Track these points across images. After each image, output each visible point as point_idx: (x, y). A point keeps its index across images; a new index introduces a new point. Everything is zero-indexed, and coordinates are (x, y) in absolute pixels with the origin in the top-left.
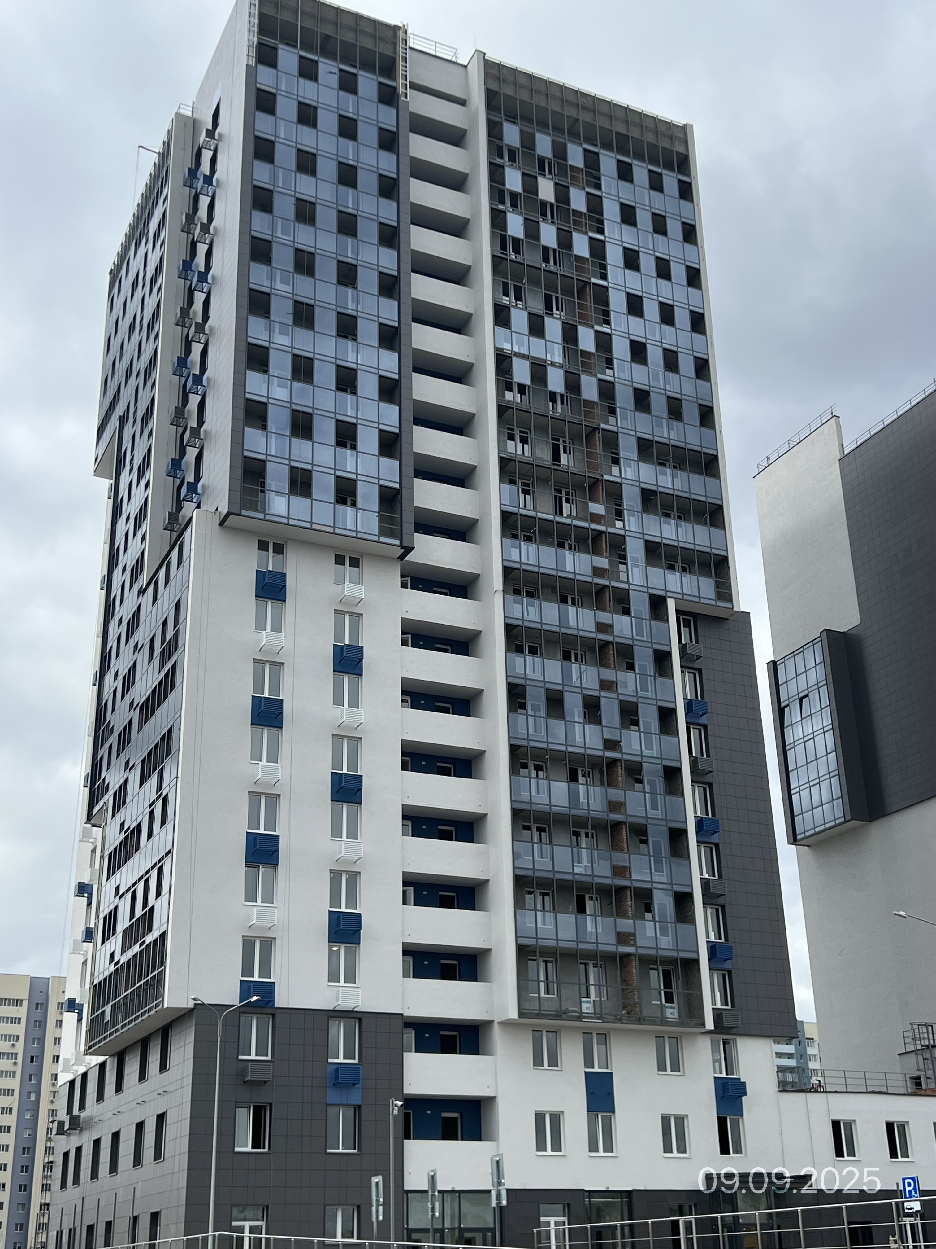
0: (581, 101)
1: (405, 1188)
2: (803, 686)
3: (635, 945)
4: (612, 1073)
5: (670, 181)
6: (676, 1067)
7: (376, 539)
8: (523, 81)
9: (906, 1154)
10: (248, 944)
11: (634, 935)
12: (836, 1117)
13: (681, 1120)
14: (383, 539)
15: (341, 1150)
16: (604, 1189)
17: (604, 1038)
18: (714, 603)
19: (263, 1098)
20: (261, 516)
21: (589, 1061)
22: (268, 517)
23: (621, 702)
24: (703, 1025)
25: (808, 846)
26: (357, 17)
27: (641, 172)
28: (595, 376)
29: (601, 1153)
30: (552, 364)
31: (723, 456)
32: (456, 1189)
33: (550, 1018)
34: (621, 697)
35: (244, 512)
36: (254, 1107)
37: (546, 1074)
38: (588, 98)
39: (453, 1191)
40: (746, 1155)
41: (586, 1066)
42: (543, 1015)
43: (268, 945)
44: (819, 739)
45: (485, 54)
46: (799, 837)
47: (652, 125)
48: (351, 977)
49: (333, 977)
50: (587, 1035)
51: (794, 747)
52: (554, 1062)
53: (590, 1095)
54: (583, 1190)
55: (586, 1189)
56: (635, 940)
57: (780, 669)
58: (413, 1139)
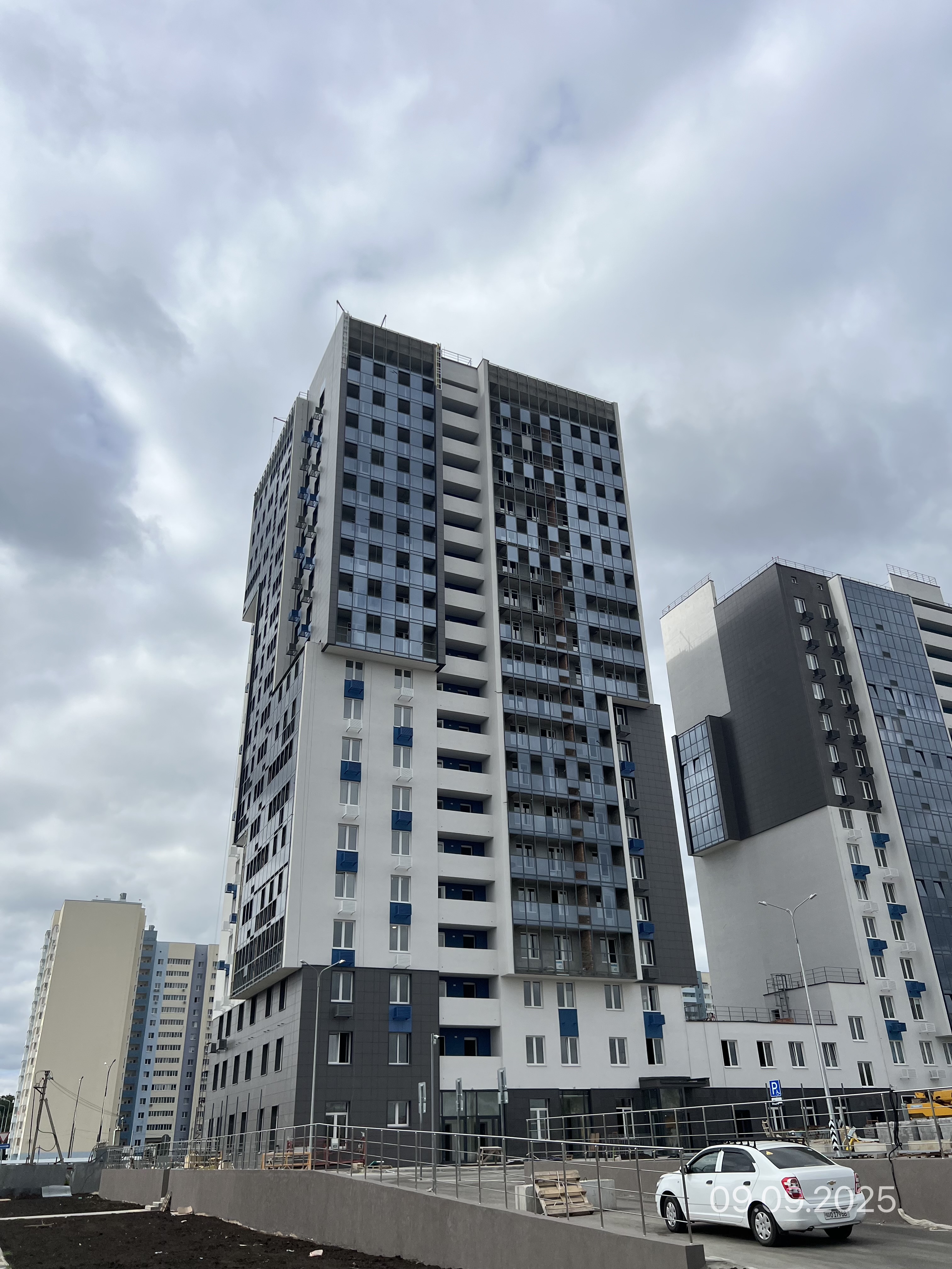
0: (548, 389)
1: (441, 1089)
2: (695, 752)
3: (590, 924)
4: (576, 1010)
5: (604, 437)
6: (618, 1006)
7: (421, 659)
8: (512, 377)
9: (771, 1064)
10: (337, 925)
11: (590, 917)
12: (724, 1039)
13: (622, 1041)
14: (425, 659)
15: (398, 1063)
16: (572, 1089)
17: (571, 986)
18: (637, 699)
19: (347, 1028)
20: (349, 645)
21: (561, 1002)
22: (353, 646)
23: (579, 763)
24: (636, 977)
25: (701, 857)
26: (410, 340)
27: (585, 432)
28: (559, 556)
29: (570, 1064)
30: (532, 549)
31: (641, 606)
32: (474, 1089)
33: (535, 973)
34: (579, 760)
35: (337, 643)
36: (341, 1033)
37: (533, 1010)
38: (553, 388)
39: (472, 1091)
40: (666, 1065)
41: (559, 1005)
42: (531, 971)
43: (350, 925)
44: (707, 786)
45: (488, 361)
46: (695, 851)
47: (592, 404)
48: (404, 947)
49: (393, 946)
50: (560, 985)
51: (691, 792)
52: (538, 1003)
53: (562, 1024)
54: (558, 1089)
55: (560, 1089)
56: (590, 921)
57: (680, 741)
58: (446, 1055)
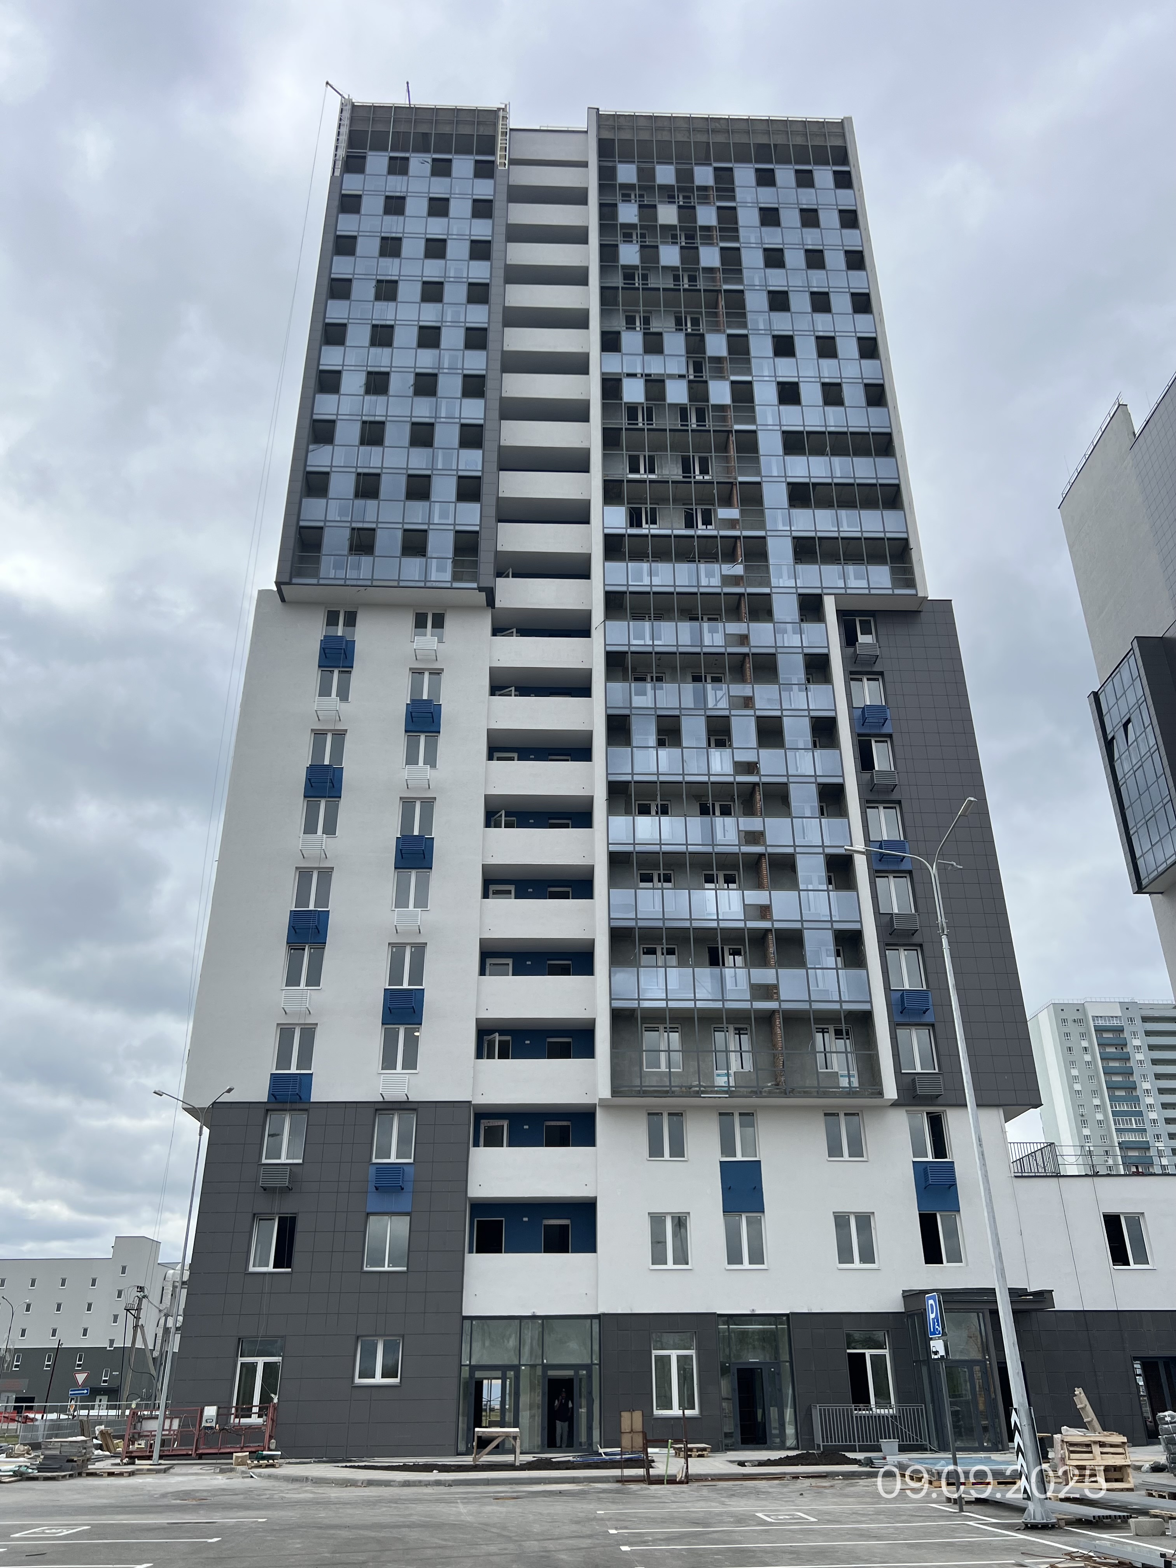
1: (464, 1314)
2: (1124, 711)
3: (778, 999)
4: (760, 1161)
5: (824, 176)
6: (857, 1150)
7: (448, 585)
8: (642, 123)
10: (285, 1033)
11: (776, 987)
12: (1112, 1210)
13: (865, 1221)
14: (456, 585)
15: (386, 1268)
16: (749, 1312)
17: (748, 1116)
18: (890, 592)
19: (288, 1207)
20: (314, 581)
21: (727, 1146)
22: (321, 582)
23: (758, 718)
24: (881, 1094)
25: (1161, 893)
27: (785, 175)
28: (728, 379)
30: (671, 376)
31: (900, 432)
32: (538, 1314)
34: (759, 713)
35: (294, 581)
36: (280, 1218)
37: (667, 1165)
38: (722, 121)
39: (534, 1317)
40: (967, 1265)
41: (724, 1153)
43: (309, 1033)
44: (1148, 765)
45: (598, 109)
46: (1144, 883)
47: (801, 129)
48: (410, 1063)
49: (388, 1062)
50: (725, 1115)
51: (1125, 782)
52: (678, 1150)
53: (728, 1190)
54: (715, 1313)
55: (718, 1313)
57: (1102, 698)
